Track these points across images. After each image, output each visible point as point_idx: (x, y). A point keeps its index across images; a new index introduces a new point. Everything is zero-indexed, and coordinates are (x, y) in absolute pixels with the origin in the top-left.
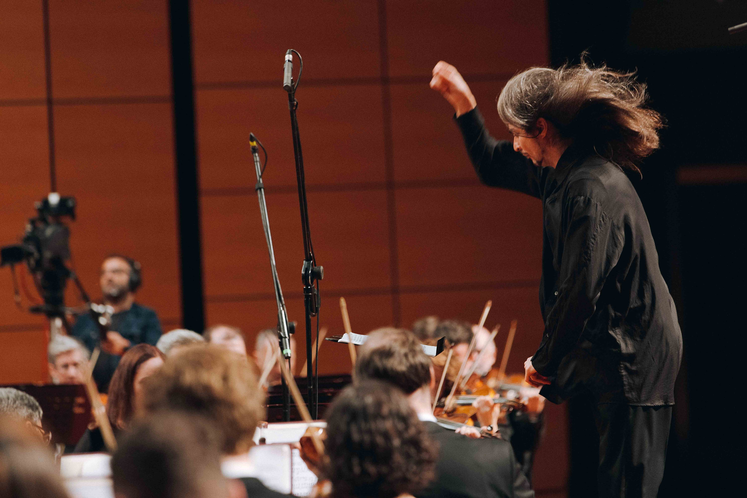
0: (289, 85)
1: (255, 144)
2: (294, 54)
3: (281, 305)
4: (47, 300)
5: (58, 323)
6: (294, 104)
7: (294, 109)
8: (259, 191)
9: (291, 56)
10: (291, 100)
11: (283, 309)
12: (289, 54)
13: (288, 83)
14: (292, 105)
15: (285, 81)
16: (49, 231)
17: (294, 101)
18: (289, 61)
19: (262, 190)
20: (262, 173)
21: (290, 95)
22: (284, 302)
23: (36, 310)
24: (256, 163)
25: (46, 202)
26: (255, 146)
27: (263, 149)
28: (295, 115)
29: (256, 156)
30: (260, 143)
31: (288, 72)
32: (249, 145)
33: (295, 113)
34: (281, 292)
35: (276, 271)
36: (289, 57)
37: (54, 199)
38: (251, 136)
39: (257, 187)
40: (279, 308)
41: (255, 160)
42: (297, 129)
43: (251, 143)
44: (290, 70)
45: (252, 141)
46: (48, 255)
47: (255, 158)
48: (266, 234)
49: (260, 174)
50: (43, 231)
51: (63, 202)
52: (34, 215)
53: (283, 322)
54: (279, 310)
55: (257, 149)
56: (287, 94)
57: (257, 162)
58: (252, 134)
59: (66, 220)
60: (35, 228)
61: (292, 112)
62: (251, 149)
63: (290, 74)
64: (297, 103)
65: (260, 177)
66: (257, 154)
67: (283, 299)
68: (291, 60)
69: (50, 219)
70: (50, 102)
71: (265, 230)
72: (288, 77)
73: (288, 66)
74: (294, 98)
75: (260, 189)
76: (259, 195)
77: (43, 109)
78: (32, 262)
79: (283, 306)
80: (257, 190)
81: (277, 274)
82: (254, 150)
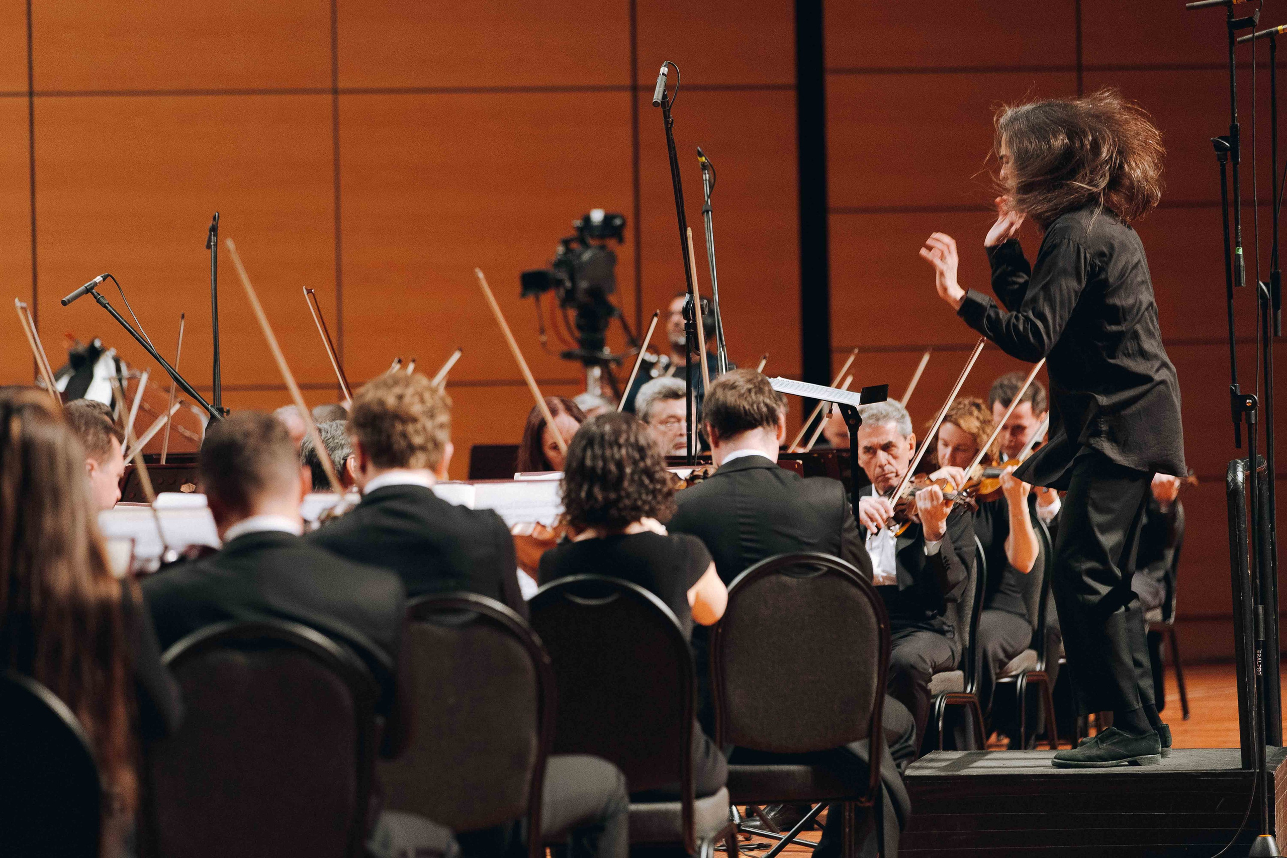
0: (659, 101)
1: (704, 159)
2: (670, 66)
3: (721, 346)
4: (582, 343)
5: (596, 372)
6: (669, 121)
7: (669, 126)
8: (706, 214)
9: (666, 69)
10: (666, 117)
11: (723, 350)
12: (665, 66)
13: (658, 99)
14: (667, 123)
15: (654, 98)
16: (587, 256)
17: (669, 118)
18: (663, 74)
19: (710, 213)
20: (710, 192)
21: (664, 112)
22: (724, 343)
23: (568, 356)
24: (705, 182)
25: (587, 219)
26: (704, 163)
27: (711, 166)
28: (671, 133)
29: (705, 174)
30: (707, 158)
31: (660, 87)
32: (698, 161)
33: (671, 131)
34: (722, 330)
35: (718, 307)
36: (664, 70)
37: (597, 216)
38: (698, 150)
39: (704, 209)
40: (719, 349)
41: (704, 179)
42: (674, 148)
43: (699, 158)
44: (663, 84)
45: (700, 155)
46: (584, 285)
47: (704, 176)
48: (710, 264)
49: (709, 194)
50: (579, 256)
51: (608, 219)
52: (571, 233)
53: (722, 366)
54: (719, 351)
55: (707, 166)
56: (660, 110)
57: (706, 180)
58: (699, 148)
59: (612, 243)
60: (568, 250)
61: (668, 131)
62: (701, 166)
63: (662, 90)
64: (672, 120)
65: (709, 197)
66: (706, 172)
67: (723, 338)
68: (666, 73)
69: (592, 242)
70: (635, 88)
71: (709, 259)
72: (659, 91)
73: (662, 80)
74: (669, 115)
75: (708, 212)
76: (706, 220)
77: (627, 96)
78: (562, 292)
79: (723, 347)
80: (704, 212)
81: (719, 310)
82: (704, 167)
